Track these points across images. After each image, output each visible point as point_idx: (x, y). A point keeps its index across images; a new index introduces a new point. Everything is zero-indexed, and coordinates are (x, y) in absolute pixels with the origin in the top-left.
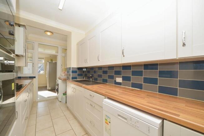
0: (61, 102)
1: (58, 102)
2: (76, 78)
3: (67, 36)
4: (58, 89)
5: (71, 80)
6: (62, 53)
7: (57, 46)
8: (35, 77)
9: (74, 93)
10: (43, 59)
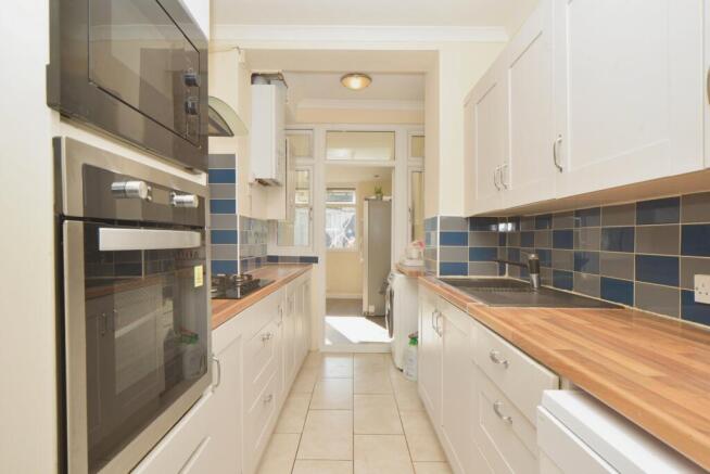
0: (402, 371)
1: (392, 370)
2: (462, 269)
3: (423, 74)
4: (391, 312)
5: (438, 276)
6: (413, 156)
7: (392, 128)
8: (314, 260)
9: (441, 339)
10: (353, 189)
